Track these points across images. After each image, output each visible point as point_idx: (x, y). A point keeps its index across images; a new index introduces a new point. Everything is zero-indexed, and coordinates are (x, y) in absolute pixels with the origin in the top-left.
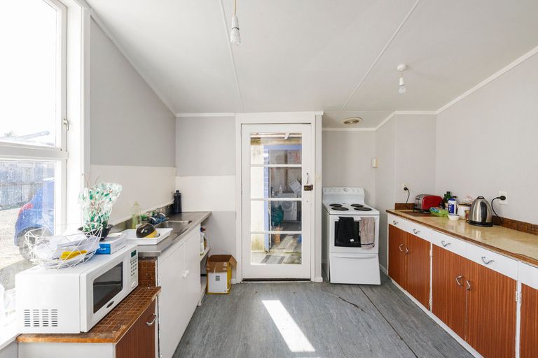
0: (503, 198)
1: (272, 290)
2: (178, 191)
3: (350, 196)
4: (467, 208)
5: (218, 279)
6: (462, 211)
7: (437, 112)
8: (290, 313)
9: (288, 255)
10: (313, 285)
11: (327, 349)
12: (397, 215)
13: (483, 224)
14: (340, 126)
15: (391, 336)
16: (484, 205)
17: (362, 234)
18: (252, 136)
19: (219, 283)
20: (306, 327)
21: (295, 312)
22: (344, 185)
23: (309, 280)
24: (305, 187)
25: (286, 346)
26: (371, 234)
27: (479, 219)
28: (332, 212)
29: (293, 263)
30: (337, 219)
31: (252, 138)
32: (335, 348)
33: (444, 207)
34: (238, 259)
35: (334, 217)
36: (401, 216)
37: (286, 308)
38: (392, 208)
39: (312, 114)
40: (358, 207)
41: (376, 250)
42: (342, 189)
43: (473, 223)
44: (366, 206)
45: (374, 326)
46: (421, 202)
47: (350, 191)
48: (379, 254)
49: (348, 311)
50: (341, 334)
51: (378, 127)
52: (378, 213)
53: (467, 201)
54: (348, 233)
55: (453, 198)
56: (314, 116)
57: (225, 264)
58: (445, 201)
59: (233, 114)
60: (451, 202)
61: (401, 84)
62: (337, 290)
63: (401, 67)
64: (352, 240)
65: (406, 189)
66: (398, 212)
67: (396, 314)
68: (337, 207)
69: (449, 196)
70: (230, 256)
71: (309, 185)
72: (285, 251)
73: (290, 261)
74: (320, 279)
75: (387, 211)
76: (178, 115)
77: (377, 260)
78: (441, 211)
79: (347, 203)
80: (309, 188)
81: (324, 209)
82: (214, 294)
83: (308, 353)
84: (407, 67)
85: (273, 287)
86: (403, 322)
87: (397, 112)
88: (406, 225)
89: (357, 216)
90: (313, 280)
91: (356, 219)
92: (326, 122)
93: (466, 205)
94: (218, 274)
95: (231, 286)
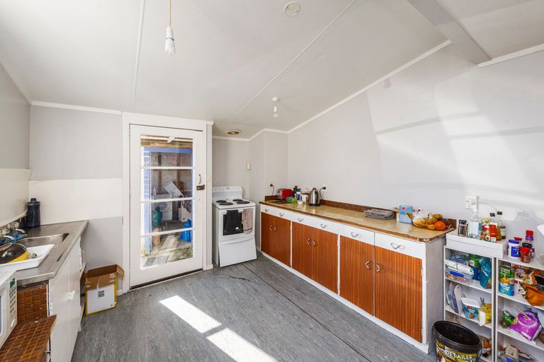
0: (324, 188)
1: (167, 289)
2: (33, 200)
3: (232, 193)
4: (307, 196)
5: (101, 294)
6: (304, 198)
7: (289, 132)
8: (192, 303)
9: (172, 254)
10: (205, 273)
11: (230, 318)
12: (268, 205)
13: (316, 205)
14: (225, 136)
15: (271, 292)
16: (316, 193)
17: (244, 223)
18: (142, 137)
19: (103, 299)
20: (209, 309)
21: (196, 300)
22: (225, 184)
23: (201, 269)
24: (198, 187)
25: (195, 331)
26: (250, 222)
27: (314, 202)
28: (221, 207)
29: (178, 259)
30: (225, 212)
31: (142, 139)
32: (236, 316)
33: (294, 196)
34: (125, 266)
35: (222, 211)
36: (271, 205)
37: (186, 300)
38: (263, 200)
39: (204, 123)
40: (240, 202)
41: (253, 233)
42: (225, 187)
43: (311, 205)
44: (244, 200)
45: (259, 289)
46: (281, 193)
47: (232, 189)
48: (255, 236)
49: (239, 285)
50: (238, 303)
51: (252, 138)
52: (254, 204)
53: (306, 191)
54: (233, 223)
55: (299, 190)
56: (205, 125)
57: (112, 275)
58: (294, 192)
59: (119, 112)
60: (298, 193)
61: (275, 111)
62: (227, 272)
63: (275, 99)
64: (237, 228)
65: (271, 185)
66: (267, 202)
67: (271, 276)
68: (223, 203)
69: (296, 189)
70: (116, 266)
71: (201, 185)
72: (167, 250)
73: (174, 258)
74: (211, 266)
75: (260, 203)
76: (34, 103)
77: (253, 241)
78: (293, 199)
79: (230, 199)
80: (201, 188)
81: (214, 206)
82: (95, 313)
83: (216, 328)
84: (279, 100)
85: (168, 286)
86: (276, 280)
87: (266, 130)
88: (274, 211)
89: (240, 208)
90: (204, 269)
91: (240, 210)
92: (216, 131)
93: (306, 194)
94: (101, 289)
95: (118, 299)
